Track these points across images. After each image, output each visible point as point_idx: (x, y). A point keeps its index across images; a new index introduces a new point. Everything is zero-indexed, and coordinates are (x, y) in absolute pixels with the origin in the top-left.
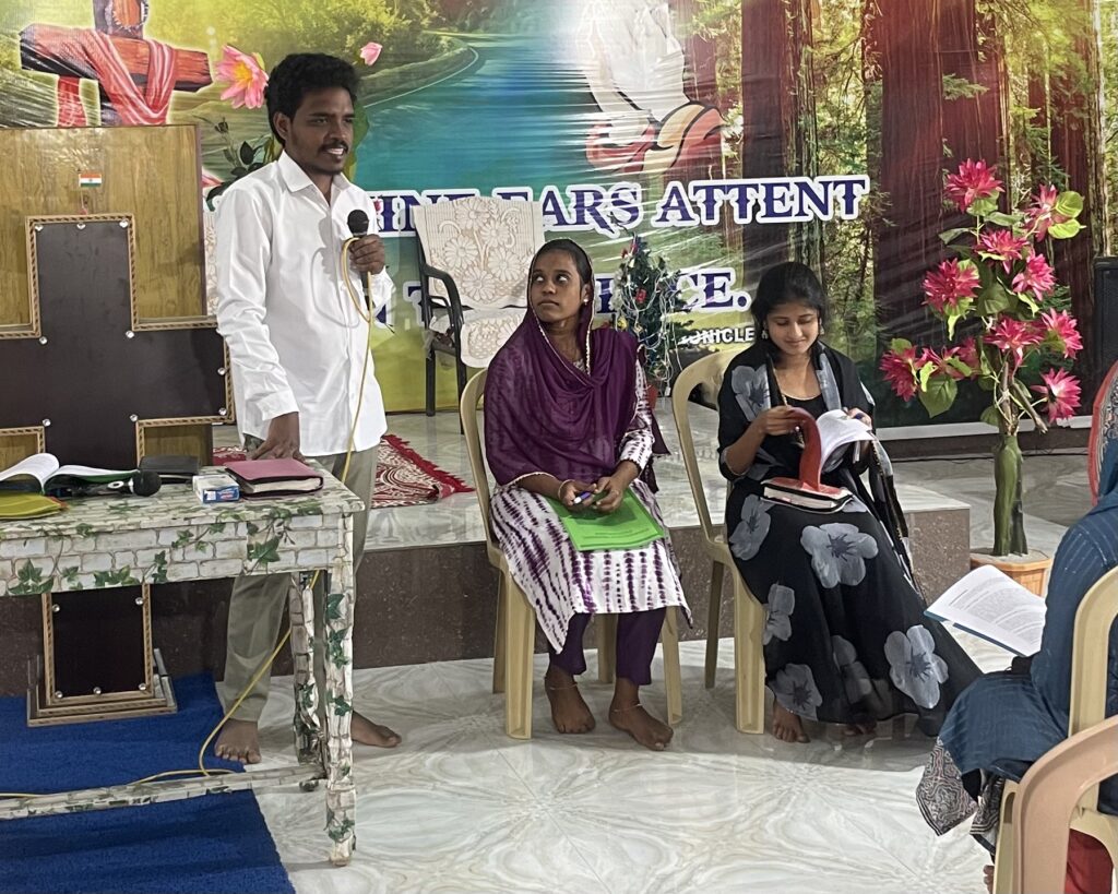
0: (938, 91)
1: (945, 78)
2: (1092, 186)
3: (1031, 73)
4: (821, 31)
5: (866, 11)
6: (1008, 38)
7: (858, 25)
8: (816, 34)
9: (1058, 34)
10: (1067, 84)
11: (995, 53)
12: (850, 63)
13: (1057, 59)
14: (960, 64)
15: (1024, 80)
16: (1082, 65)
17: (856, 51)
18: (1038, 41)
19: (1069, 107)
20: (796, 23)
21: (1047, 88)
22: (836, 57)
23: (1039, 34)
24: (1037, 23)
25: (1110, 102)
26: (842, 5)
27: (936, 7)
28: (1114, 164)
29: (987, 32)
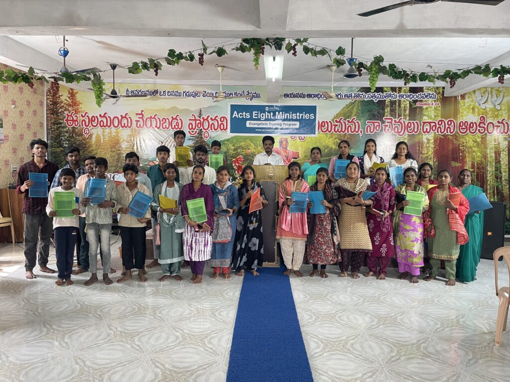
0: (450, 164)
1: (452, 162)
2: (485, 186)
3: (472, 162)
4: (425, 151)
5: (435, 148)
6: (467, 155)
7: (433, 150)
8: (423, 152)
9: (479, 154)
10: (480, 164)
11: (464, 157)
12: (431, 158)
13: (478, 159)
14: (456, 159)
15: (470, 163)
16: (484, 161)
17: (432, 156)
18: (474, 155)
19: (480, 169)
20: (419, 150)
21: (476, 165)
22: (428, 157)
24: (474, 151)
25: (490, 169)
26: (429, 146)
27: (451, 147)
28: (490, 182)
29: (463, 153)
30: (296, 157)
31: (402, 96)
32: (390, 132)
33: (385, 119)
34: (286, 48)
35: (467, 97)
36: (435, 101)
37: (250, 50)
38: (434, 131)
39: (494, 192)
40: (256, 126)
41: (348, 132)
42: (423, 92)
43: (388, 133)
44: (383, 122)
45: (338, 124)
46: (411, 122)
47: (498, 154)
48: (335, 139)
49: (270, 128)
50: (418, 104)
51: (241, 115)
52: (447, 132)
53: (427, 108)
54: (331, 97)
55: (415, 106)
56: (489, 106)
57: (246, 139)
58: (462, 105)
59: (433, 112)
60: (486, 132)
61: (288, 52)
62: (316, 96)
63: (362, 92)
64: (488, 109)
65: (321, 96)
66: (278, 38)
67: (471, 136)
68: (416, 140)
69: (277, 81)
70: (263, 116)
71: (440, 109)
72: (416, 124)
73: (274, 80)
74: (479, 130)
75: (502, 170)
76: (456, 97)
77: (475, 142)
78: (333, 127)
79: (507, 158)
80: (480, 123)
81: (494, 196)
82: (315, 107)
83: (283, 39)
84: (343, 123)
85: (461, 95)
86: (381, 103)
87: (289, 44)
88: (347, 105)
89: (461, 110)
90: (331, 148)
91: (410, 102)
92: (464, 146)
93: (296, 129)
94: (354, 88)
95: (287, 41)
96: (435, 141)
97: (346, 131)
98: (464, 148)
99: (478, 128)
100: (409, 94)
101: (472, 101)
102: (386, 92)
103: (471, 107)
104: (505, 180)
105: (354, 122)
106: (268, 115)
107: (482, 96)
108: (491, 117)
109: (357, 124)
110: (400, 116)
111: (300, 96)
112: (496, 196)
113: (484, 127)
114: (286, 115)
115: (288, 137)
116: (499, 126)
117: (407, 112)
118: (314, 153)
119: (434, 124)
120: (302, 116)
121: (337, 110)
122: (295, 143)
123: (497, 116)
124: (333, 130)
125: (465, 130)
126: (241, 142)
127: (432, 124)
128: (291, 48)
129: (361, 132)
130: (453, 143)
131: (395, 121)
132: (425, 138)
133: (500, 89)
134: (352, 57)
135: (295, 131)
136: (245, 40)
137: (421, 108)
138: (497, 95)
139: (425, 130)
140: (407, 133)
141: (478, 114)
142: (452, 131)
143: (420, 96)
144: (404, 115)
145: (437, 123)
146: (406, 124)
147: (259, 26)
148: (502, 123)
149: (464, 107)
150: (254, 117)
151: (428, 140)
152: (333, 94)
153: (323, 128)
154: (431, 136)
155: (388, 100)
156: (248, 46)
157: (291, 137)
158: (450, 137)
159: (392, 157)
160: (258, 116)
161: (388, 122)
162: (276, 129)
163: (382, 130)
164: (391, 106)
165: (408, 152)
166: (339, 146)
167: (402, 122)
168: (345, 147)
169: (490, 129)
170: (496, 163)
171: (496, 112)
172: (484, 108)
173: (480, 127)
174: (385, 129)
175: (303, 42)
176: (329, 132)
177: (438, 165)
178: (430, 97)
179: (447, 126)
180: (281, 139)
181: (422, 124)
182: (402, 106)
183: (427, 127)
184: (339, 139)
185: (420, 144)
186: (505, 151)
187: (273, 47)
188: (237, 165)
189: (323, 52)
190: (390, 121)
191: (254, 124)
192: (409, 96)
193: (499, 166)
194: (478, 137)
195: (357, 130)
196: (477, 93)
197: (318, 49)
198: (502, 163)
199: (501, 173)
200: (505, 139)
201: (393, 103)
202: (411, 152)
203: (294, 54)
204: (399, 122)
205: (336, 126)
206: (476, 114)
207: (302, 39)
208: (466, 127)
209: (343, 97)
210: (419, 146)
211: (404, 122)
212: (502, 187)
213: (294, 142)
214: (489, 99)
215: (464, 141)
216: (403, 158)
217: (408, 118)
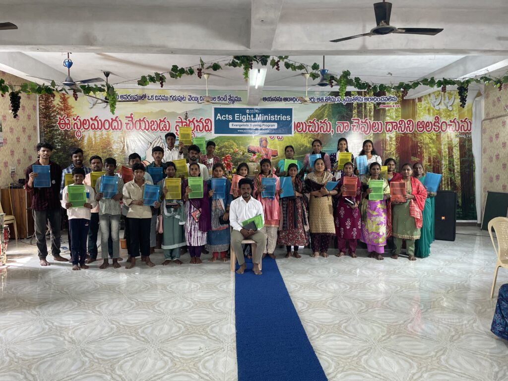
0: (410, 159)
1: (412, 157)
3: (429, 157)
5: (397, 145)
6: (424, 150)
7: (395, 147)
8: (387, 149)
9: (434, 150)
10: (436, 159)
11: (422, 153)
12: (393, 154)
13: (434, 154)
14: (415, 155)
15: (427, 158)
16: (439, 155)
17: (395, 152)
18: (430, 151)
19: (436, 163)
20: (383, 147)
21: (432, 159)
22: (391, 153)
23: (430, 149)
24: (430, 147)
25: (445, 162)
26: (392, 144)
27: (410, 143)
28: (445, 174)
29: (420, 149)
30: (275, 154)
31: (367, 99)
32: (357, 132)
33: (353, 119)
34: (271, 64)
35: (423, 99)
36: (396, 103)
37: (240, 66)
38: (395, 130)
39: (448, 183)
40: (238, 127)
41: (321, 131)
42: (385, 95)
43: (356, 132)
44: (351, 123)
45: (312, 124)
46: (376, 122)
47: (450, 149)
48: (310, 138)
49: (250, 129)
50: (381, 106)
51: (224, 117)
52: (407, 131)
53: (389, 110)
54: (306, 101)
55: (378, 108)
56: (442, 107)
57: (229, 139)
58: (419, 106)
59: (394, 113)
60: (440, 130)
61: (273, 67)
62: (291, 99)
63: (332, 96)
64: (441, 110)
65: (296, 100)
66: (264, 56)
67: (427, 134)
68: (381, 138)
69: (259, 88)
70: (244, 118)
71: (400, 110)
72: (380, 124)
73: (256, 88)
74: (434, 129)
75: (455, 163)
76: (414, 100)
77: (431, 139)
78: (308, 127)
79: (459, 153)
80: (435, 122)
81: (448, 187)
82: (291, 110)
83: (268, 57)
84: (316, 124)
85: (418, 98)
86: (349, 106)
87: (273, 60)
88: (319, 108)
89: (418, 111)
90: (306, 146)
91: (374, 104)
92: (421, 143)
93: (274, 129)
94: (325, 93)
95: (271, 58)
96: (396, 139)
97: (319, 131)
98: (422, 144)
99: (433, 127)
100: (373, 97)
101: (428, 103)
102: (353, 95)
103: (427, 108)
104: (457, 172)
105: (326, 123)
106: (249, 117)
107: (436, 99)
108: (445, 117)
109: (328, 124)
110: (366, 117)
111: (277, 100)
112: (449, 186)
113: (438, 126)
114: (265, 117)
115: (268, 136)
116: (451, 125)
117: (372, 113)
118: (288, 151)
119: (395, 124)
120: (280, 118)
121: (311, 113)
122: (274, 143)
123: (449, 116)
124: (307, 130)
125: (422, 129)
126: (224, 142)
127: (394, 124)
128: (275, 64)
129: (332, 131)
130: (412, 140)
131: (362, 121)
132: (388, 136)
133: (452, 93)
134: (324, 68)
135: (274, 131)
136: (237, 57)
137: (384, 110)
138: (449, 97)
139: (388, 129)
140: (373, 132)
141: (433, 115)
142: (411, 130)
143: (383, 99)
144: (369, 116)
145: (398, 122)
146: (371, 124)
147: (248, 47)
148: (454, 122)
149: (421, 108)
150: (236, 119)
151: (391, 138)
152: (307, 99)
153: (298, 128)
154: (393, 135)
155: (355, 103)
156: (239, 62)
157: (270, 137)
158: (409, 135)
159: (359, 153)
160: (239, 118)
161: (355, 123)
162: (256, 129)
163: (350, 130)
164: (358, 108)
165: (373, 149)
166: (312, 145)
167: (368, 122)
168: (318, 146)
169: (444, 127)
170: (449, 158)
171: (448, 113)
172: (438, 109)
173: (435, 126)
174: (353, 129)
175: (284, 58)
176: (304, 132)
177: (400, 160)
178: (392, 100)
179: (407, 125)
180: (261, 139)
181: (385, 124)
182: (368, 108)
183: (389, 127)
184: (313, 138)
185: (384, 141)
186: (457, 147)
187: (260, 63)
188: (226, 162)
189: (301, 67)
190: (357, 121)
191: (237, 125)
192: (373, 99)
193: (452, 160)
194: (434, 135)
195: (328, 130)
196: (432, 96)
197: (297, 65)
198: (454, 157)
199: (453, 166)
200: (457, 136)
201: (359, 105)
202: (376, 149)
203: (277, 69)
204: (365, 122)
205: (310, 126)
206: (431, 115)
207: (284, 57)
208: (423, 126)
209: (316, 101)
210: (383, 144)
211: (369, 122)
212: (455, 178)
213: (272, 141)
214: (442, 101)
215: (422, 138)
216: (369, 154)
217: (373, 119)
